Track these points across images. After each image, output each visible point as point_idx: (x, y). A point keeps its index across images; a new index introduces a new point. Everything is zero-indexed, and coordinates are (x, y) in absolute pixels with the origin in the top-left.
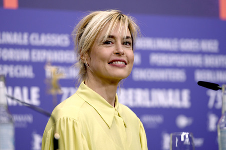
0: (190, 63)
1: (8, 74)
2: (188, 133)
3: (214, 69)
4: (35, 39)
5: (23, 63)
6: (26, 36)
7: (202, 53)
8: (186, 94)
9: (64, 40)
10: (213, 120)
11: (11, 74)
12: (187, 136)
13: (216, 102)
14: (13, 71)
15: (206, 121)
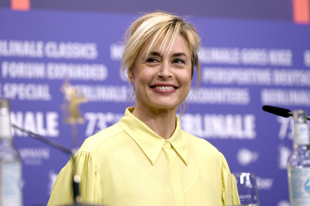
0: (255, 80)
1: (17, 96)
2: (249, 174)
3: (286, 88)
4: (52, 50)
5: (36, 81)
6: (40, 45)
7: (271, 67)
8: (249, 120)
9: (89, 51)
10: (285, 154)
11: (22, 96)
12: (248, 178)
13: (289, 131)
14: (24, 92)
15: (276, 156)
